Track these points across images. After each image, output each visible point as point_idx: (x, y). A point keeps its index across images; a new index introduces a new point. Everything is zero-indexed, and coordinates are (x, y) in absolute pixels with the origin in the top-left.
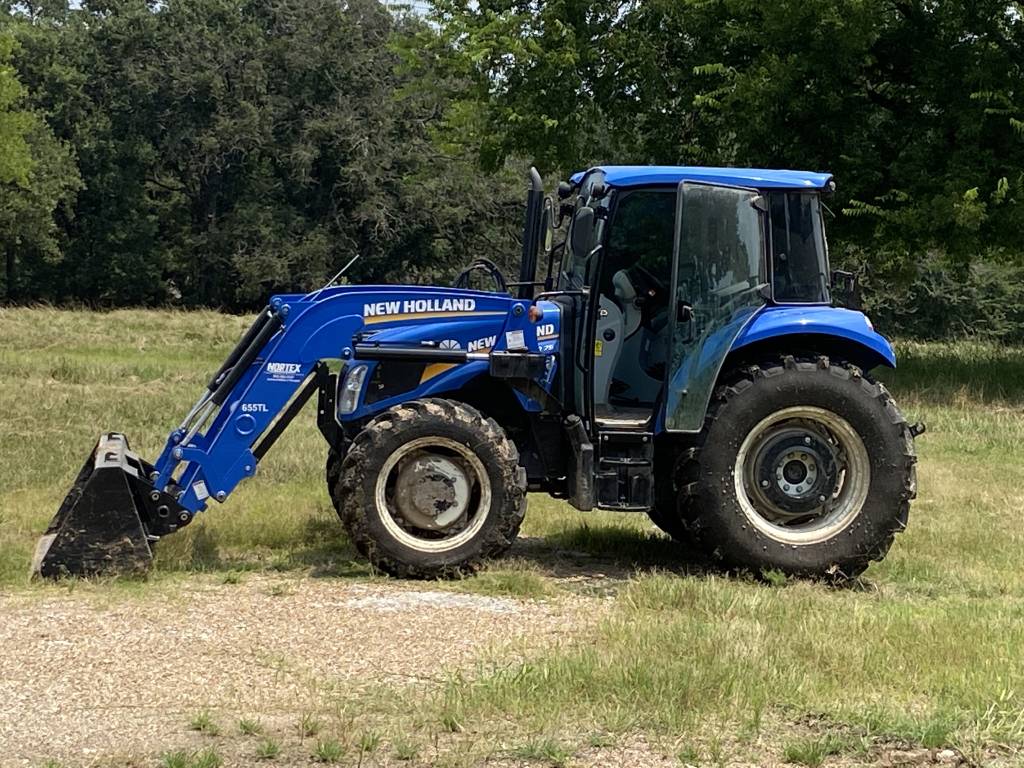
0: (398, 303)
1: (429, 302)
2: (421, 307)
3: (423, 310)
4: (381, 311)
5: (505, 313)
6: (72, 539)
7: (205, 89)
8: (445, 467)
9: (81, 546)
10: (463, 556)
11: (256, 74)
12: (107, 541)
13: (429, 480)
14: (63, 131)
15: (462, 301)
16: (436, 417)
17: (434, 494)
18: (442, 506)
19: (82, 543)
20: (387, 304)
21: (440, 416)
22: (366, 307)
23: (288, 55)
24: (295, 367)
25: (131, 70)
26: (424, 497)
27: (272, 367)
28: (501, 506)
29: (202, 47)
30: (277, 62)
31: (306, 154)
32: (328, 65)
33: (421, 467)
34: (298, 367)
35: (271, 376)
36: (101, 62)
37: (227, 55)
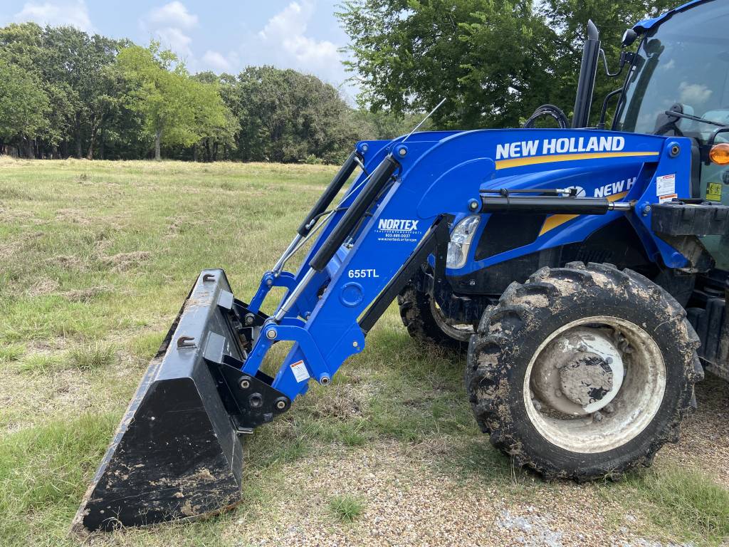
0: (537, 142)
1: (573, 140)
2: (562, 147)
3: (565, 150)
4: (516, 152)
5: (657, 153)
6: (126, 477)
7: (273, 102)
8: (600, 347)
9: (139, 484)
10: (626, 458)
11: (287, 98)
12: (177, 474)
13: (583, 365)
14: (235, 114)
15: (610, 138)
16: (606, 292)
17: (589, 381)
18: (597, 394)
19: (140, 479)
20: (524, 143)
21: (612, 290)
22: (499, 147)
23: (295, 93)
24: (411, 224)
25: (253, 97)
26: (576, 384)
27: (385, 225)
28: (678, 398)
29: (272, 91)
30: (292, 95)
31: (301, 120)
32: (306, 96)
33: (571, 347)
34: (415, 223)
35: (383, 234)
36: (245, 95)
37: (279, 93)
